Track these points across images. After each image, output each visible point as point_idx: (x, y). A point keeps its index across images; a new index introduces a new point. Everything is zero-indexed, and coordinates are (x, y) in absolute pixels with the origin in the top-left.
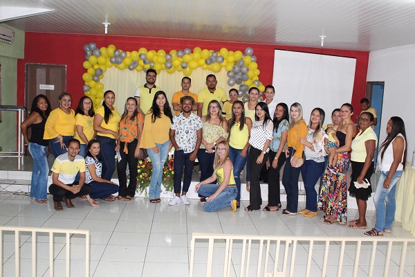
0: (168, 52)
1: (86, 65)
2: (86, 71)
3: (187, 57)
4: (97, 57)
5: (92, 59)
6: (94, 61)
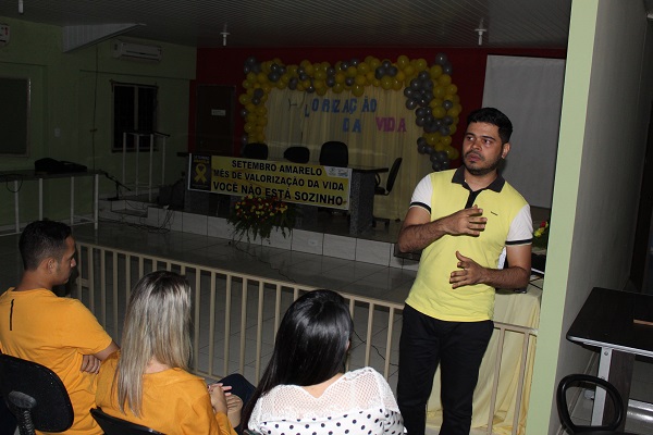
0: (333, 66)
1: (246, 84)
2: (244, 91)
3: (352, 71)
4: (256, 74)
5: (251, 77)
6: (254, 80)
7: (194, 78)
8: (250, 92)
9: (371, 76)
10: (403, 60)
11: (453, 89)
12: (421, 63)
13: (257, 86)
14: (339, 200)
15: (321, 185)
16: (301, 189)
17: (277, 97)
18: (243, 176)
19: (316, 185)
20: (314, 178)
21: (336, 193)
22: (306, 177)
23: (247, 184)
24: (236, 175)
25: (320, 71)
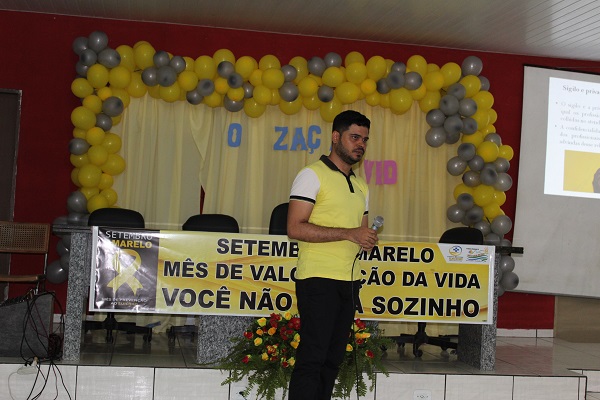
1: (79, 87)
2: (79, 102)
5: (98, 73)
9: (369, 87)
12: (450, 70)
13: (108, 93)
14: (471, 307)
15: (431, 280)
16: (387, 292)
18: (246, 272)
19: (422, 280)
21: (464, 295)
22: (399, 268)
23: (257, 288)
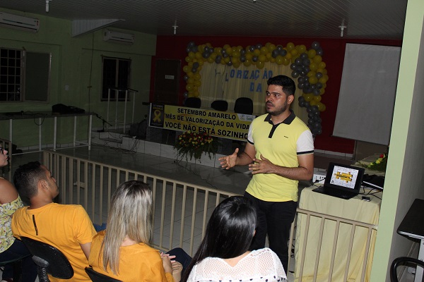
0: (244, 49)
1: (187, 59)
2: (186, 64)
3: (257, 52)
4: (195, 53)
5: (191, 54)
6: (193, 57)
7: (154, 54)
8: (191, 64)
9: (269, 55)
10: (290, 46)
11: (323, 65)
12: (302, 48)
13: (195, 61)
15: (235, 125)
16: (222, 128)
17: (208, 68)
18: (184, 118)
19: (232, 125)
20: (231, 121)
22: (226, 121)
23: (187, 124)
24: (180, 118)
25: (236, 51)
